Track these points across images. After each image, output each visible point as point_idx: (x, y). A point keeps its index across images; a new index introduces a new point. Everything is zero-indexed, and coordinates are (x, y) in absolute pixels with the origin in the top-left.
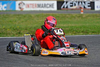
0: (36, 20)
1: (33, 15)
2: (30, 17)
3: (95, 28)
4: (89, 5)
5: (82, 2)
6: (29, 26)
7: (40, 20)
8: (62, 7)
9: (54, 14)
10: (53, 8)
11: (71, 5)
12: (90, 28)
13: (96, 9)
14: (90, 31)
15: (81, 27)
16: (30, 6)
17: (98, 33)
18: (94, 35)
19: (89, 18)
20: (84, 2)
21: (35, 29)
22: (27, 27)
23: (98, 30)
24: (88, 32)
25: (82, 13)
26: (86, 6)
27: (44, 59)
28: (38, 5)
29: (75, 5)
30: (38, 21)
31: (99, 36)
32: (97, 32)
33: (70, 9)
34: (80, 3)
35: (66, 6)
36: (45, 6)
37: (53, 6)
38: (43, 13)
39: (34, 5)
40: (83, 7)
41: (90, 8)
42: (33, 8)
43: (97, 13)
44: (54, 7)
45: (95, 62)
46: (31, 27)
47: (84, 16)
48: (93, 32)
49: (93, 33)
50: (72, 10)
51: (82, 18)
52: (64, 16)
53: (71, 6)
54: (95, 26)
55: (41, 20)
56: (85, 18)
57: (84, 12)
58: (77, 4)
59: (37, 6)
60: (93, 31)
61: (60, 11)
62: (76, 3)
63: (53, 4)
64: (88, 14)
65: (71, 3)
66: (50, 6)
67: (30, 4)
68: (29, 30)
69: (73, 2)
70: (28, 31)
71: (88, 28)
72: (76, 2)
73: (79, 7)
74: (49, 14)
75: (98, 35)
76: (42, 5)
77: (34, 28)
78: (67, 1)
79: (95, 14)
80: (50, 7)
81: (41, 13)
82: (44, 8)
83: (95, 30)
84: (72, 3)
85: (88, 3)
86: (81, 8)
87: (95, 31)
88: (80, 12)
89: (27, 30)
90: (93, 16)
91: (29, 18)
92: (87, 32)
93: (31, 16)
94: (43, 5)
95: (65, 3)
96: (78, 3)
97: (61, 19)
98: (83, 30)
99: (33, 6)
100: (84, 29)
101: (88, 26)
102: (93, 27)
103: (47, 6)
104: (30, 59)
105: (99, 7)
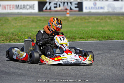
0: (14, 24)
1: (10, 18)
2: (7, 21)
3: (83, 33)
4: (76, 6)
5: (67, 3)
6: (6, 31)
7: (18, 24)
8: (44, 8)
9: (35, 16)
10: (34, 9)
11: (55, 5)
12: (78, 33)
13: (85, 10)
14: (77, 36)
15: (66, 32)
16: (7, 7)
17: (87, 39)
18: (82, 41)
19: (76, 21)
20: (71, 3)
21: (13, 34)
22: (3, 32)
23: (87, 36)
24: (75, 38)
25: (68, 15)
26: (73, 7)
27: (23, 70)
28: (16, 6)
29: (60, 6)
30: (16, 25)
31: (88, 42)
32: (86, 38)
33: (54, 10)
34: (66, 4)
35: (48, 8)
36: (24, 7)
37: (33, 7)
38: (22, 16)
39: (11, 6)
40: (69, 8)
41: (77, 9)
42: (10, 9)
43: (86, 16)
44: (34, 8)
45: (83, 73)
46: (8, 32)
47: (70, 19)
48: (80, 38)
49: (81, 40)
50: (56, 11)
51: (68, 21)
52: (47, 19)
53: (55, 7)
54: (83, 30)
55: (20, 24)
56: (71, 21)
57: (70, 14)
58: (62, 5)
59: (15, 7)
60: (81, 37)
61: (41, 13)
62: (60, 3)
63: (33, 5)
64: (74, 17)
65: (54, 4)
66: (30, 7)
67: (6, 5)
68: (6, 36)
69: (57, 2)
70: (4, 37)
71: (75, 33)
72: (61, 2)
73: (64, 9)
74: (29, 16)
75: (86, 42)
76: (21, 6)
77: (11, 33)
78: (50, 1)
79: (83, 16)
80: (31, 8)
81: (19, 16)
82: (23, 9)
83: (84, 35)
84: (56, 4)
85: (75, 4)
86: (66, 9)
87: (83, 37)
88: (65, 14)
89: (3, 36)
90: (81, 19)
91: (6, 22)
92: (73, 38)
93: (8, 19)
94: (22, 6)
95: (48, 4)
96: (63, 3)
97: (43, 23)
98: (69, 36)
99: (10, 7)
100: (70, 34)
101: (75, 31)
102: (81, 31)
103: (27, 7)
104: (7, 70)
105: (88, 8)
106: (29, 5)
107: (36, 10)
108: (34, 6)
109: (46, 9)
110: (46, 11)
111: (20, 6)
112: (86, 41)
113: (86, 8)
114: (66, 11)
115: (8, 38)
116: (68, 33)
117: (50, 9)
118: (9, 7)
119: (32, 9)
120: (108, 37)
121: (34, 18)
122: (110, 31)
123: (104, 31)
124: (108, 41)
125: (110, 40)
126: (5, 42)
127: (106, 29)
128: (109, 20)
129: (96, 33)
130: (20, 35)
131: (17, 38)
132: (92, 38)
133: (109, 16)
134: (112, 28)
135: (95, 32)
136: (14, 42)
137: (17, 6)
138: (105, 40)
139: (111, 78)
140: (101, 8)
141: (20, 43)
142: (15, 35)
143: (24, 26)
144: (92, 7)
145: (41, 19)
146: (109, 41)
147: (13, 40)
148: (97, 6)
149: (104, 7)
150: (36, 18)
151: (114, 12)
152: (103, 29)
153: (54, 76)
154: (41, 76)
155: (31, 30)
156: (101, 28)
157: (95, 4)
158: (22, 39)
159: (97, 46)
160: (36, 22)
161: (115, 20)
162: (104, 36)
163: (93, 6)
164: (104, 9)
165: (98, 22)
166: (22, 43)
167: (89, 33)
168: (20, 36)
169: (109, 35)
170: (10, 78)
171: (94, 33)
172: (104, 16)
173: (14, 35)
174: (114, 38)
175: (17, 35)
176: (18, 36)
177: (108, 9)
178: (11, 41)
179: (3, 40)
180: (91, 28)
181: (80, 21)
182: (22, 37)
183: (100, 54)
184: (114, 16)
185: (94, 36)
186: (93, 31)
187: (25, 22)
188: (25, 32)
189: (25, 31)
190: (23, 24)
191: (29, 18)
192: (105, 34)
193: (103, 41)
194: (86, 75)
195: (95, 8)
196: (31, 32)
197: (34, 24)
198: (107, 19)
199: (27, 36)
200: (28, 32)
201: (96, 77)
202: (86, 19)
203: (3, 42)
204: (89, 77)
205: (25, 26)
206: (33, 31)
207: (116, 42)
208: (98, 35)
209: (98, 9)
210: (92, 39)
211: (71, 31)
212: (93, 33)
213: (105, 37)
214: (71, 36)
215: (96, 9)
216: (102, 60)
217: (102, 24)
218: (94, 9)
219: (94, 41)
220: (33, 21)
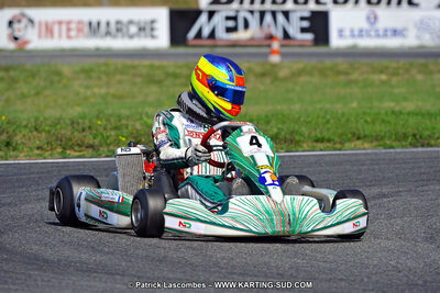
0: (82, 90)
1: (66, 70)
2: (56, 78)
3: (328, 122)
4: (306, 24)
5: (274, 14)
6: (52, 113)
7: (96, 90)
8: (192, 34)
9: (156, 62)
10: (153, 37)
11: (231, 24)
12: (308, 123)
13: (336, 41)
14: (307, 133)
15: (267, 116)
16: (56, 28)
17: (342, 143)
18: (321, 150)
19: (303, 79)
20: (286, 14)
21: (75, 125)
22: (41, 119)
23: (339, 131)
24: (297, 138)
25: (275, 59)
26: (294, 31)
27: (108, 253)
28: (90, 24)
29: (246, 25)
30: (89, 93)
31: (345, 155)
32: (337, 139)
33: (228, 40)
34: (268, 18)
35: (206, 32)
36: (118, 30)
37: (152, 29)
38: (112, 61)
39: (73, 26)
40: (280, 34)
41: (309, 36)
42: (69, 37)
43: (340, 60)
44: (156, 33)
45: (322, 264)
46: (60, 119)
47: (283, 73)
48: (317, 141)
49: (319, 145)
50: (234, 44)
51: (276, 78)
53: (229, 30)
54: (326, 112)
55: (103, 91)
56: (285, 79)
57: (283, 55)
58: (254, 21)
59: (86, 29)
60: (319, 136)
61: (181, 50)
62: (249, 17)
63: (153, 22)
64: (299, 65)
65: (228, 18)
66: (141, 29)
67: (54, 23)
68: (49, 132)
69: (237, 11)
70: (44, 134)
71: (298, 121)
72: (252, 12)
73: (263, 35)
74: (136, 62)
75: (338, 152)
76: (108, 24)
77: (68, 122)
79: (328, 62)
80: (142, 34)
81: (102, 60)
82: (115, 37)
83: (328, 129)
84: (235, 18)
85: (302, 19)
86: (271, 37)
87: (326, 135)
88: (266, 55)
89: (40, 132)
90: (323, 73)
91: (52, 83)
92: (292, 141)
93: (58, 73)
94: (113, 27)
95: (203, 18)
96: (257, 15)
98: (275, 130)
99: (69, 30)
100: (280, 126)
101: (297, 116)
102: (318, 117)
103: (128, 30)
104: (48, 254)
105: (347, 33)
106: (138, 23)
107: (162, 39)
108: (156, 25)
109: (199, 35)
110: (198, 42)
111: (103, 26)
112: (335, 149)
113: (341, 32)
114: (268, 42)
115: (57, 139)
116: (273, 122)
117: (212, 35)
118: (64, 27)
119: (146, 36)
120: (414, 135)
121: (152, 66)
122: (423, 115)
123: (401, 113)
124: (415, 150)
125: (423, 146)
126: (47, 154)
127: (409, 106)
128: (420, 77)
129: (373, 122)
130: (101, 129)
131: (89, 139)
132: (359, 138)
133: (422, 61)
134: (429, 105)
135: (369, 119)
136: (77, 154)
137: (95, 24)
138: (403, 147)
139: (420, 282)
140: (395, 32)
141: (99, 156)
142: (83, 130)
143: (114, 96)
144: (361, 31)
145: (178, 71)
146: (420, 149)
147: (76, 148)
149: (405, 29)
150: (159, 67)
152: (397, 109)
153: (217, 274)
154: (171, 276)
155: (140, 110)
156: (392, 104)
157: (372, 20)
158: (108, 142)
159: (377, 167)
160: (159, 83)
162: (402, 131)
163: (365, 25)
164: (404, 36)
165: (383, 82)
166: (107, 156)
167: (348, 120)
168: (101, 134)
169: (417, 129)
170: (60, 283)
171: (366, 121)
172: (402, 62)
173: (80, 128)
174: (438, 138)
175: (90, 128)
176: (94, 131)
177: (418, 37)
178: (68, 152)
179: (38, 148)
180: (355, 105)
181: (316, 79)
182: (108, 137)
183: (384, 196)
185: (367, 133)
186: (364, 113)
187: (120, 82)
188: (120, 118)
189: (119, 116)
190: (112, 91)
191: (134, 67)
192: (403, 125)
193: (399, 150)
194: (330, 270)
195: (373, 33)
196: (141, 119)
197: (154, 88)
198: (414, 71)
199: (125, 131)
200: (128, 118)
201: (366, 280)
202: (339, 73)
203: (39, 152)
204: (341, 280)
205: (120, 97)
208: (379, 128)
209: (385, 35)
210: (359, 143)
211: (283, 116)
212: (362, 121)
213: (405, 136)
214: (283, 133)
215: (378, 36)
216: (390, 217)
217: (396, 91)
218: (369, 36)
219: (364, 149)
220: (151, 80)
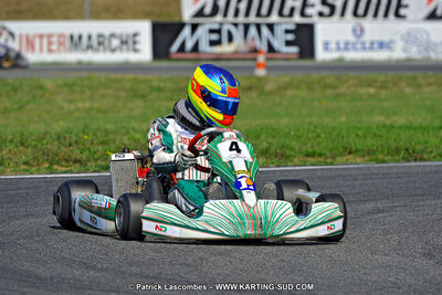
1: (48, 84)
2: (39, 93)
3: (318, 136)
4: (290, 37)
6: (37, 128)
7: (80, 105)
9: (141, 76)
10: (135, 50)
12: (298, 138)
13: (321, 55)
14: (297, 147)
16: (37, 42)
17: (333, 158)
19: (289, 92)
21: (62, 140)
22: (27, 133)
23: (330, 145)
24: (288, 152)
25: (261, 72)
27: (102, 270)
28: (72, 37)
30: (72, 107)
32: (328, 154)
36: (100, 43)
37: (135, 43)
38: (95, 75)
39: (54, 39)
40: (264, 48)
42: (50, 51)
43: (327, 74)
44: (138, 47)
46: (45, 134)
47: (269, 87)
48: (308, 155)
49: (310, 160)
50: (218, 58)
51: (262, 92)
54: (316, 127)
55: (87, 105)
56: (271, 93)
57: (269, 69)
59: (68, 42)
60: (310, 150)
61: (164, 64)
63: (135, 35)
64: (285, 79)
66: (124, 42)
67: (35, 36)
68: (35, 147)
70: (30, 149)
71: (287, 135)
72: (236, 25)
74: (120, 76)
75: (329, 167)
76: (90, 37)
77: (55, 136)
79: (315, 76)
80: (124, 47)
81: (84, 74)
82: (96, 50)
83: (319, 144)
84: (218, 31)
87: (317, 149)
88: (252, 69)
89: (27, 147)
90: (310, 86)
91: (34, 97)
92: (282, 155)
93: (41, 87)
94: (95, 40)
97: (170, 99)
98: (265, 145)
99: (50, 43)
100: (270, 140)
101: (287, 130)
102: (308, 131)
103: (110, 42)
105: (333, 46)
106: (120, 37)
107: (145, 53)
108: (138, 39)
109: (182, 48)
110: (181, 55)
111: (85, 39)
112: (327, 164)
113: (326, 45)
114: (252, 56)
115: (44, 153)
116: (263, 137)
117: (196, 48)
118: (45, 41)
119: (128, 50)
120: (407, 150)
121: (136, 80)
122: (415, 129)
123: (392, 127)
124: (407, 164)
125: (416, 160)
126: (34, 169)
127: (400, 120)
128: (409, 90)
129: (365, 137)
130: (88, 145)
131: (76, 154)
132: (350, 153)
133: (410, 74)
134: (420, 119)
135: (360, 133)
136: (64, 169)
137: (76, 38)
138: (395, 161)
140: (382, 45)
141: (87, 171)
142: (70, 145)
143: (99, 111)
144: (347, 44)
145: (162, 85)
146: (413, 164)
147: (63, 163)
148: (367, 37)
149: (392, 42)
150: (145, 81)
151: (429, 59)
152: (388, 123)
155: (126, 125)
156: (381, 119)
157: (359, 33)
158: (96, 156)
159: (370, 182)
160: (143, 97)
161: (434, 88)
162: (394, 145)
163: (351, 38)
164: (391, 49)
165: (371, 96)
166: (95, 172)
167: (339, 134)
168: (89, 149)
169: (410, 143)
171: (357, 135)
172: (391, 75)
173: (67, 143)
174: (431, 152)
175: (76, 142)
176: (81, 146)
177: (405, 50)
178: (55, 167)
179: (24, 163)
180: (343, 119)
181: (303, 93)
182: (95, 152)
183: (379, 211)
184: (430, 73)
185: (359, 147)
186: (355, 128)
187: (103, 96)
188: (107, 132)
190: (96, 105)
191: (118, 81)
192: (396, 139)
193: (391, 165)
194: (329, 286)
195: (359, 46)
196: (128, 133)
197: (139, 102)
198: (403, 84)
199: (113, 146)
200: (115, 132)
203: (25, 167)
205: (105, 112)
206: (133, 129)
207: (436, 166)
208: (370, 142)
209: (372, 48)
210: (351, 156)
211: (273, 129)
212: (354, 135)
213: (397, 150)
214: (273, 148)
215: (364, 49)
216: (386, 232)
217: (386, 105)
218: (355, 49)
219: (356, 163)
220: (136, 94)
